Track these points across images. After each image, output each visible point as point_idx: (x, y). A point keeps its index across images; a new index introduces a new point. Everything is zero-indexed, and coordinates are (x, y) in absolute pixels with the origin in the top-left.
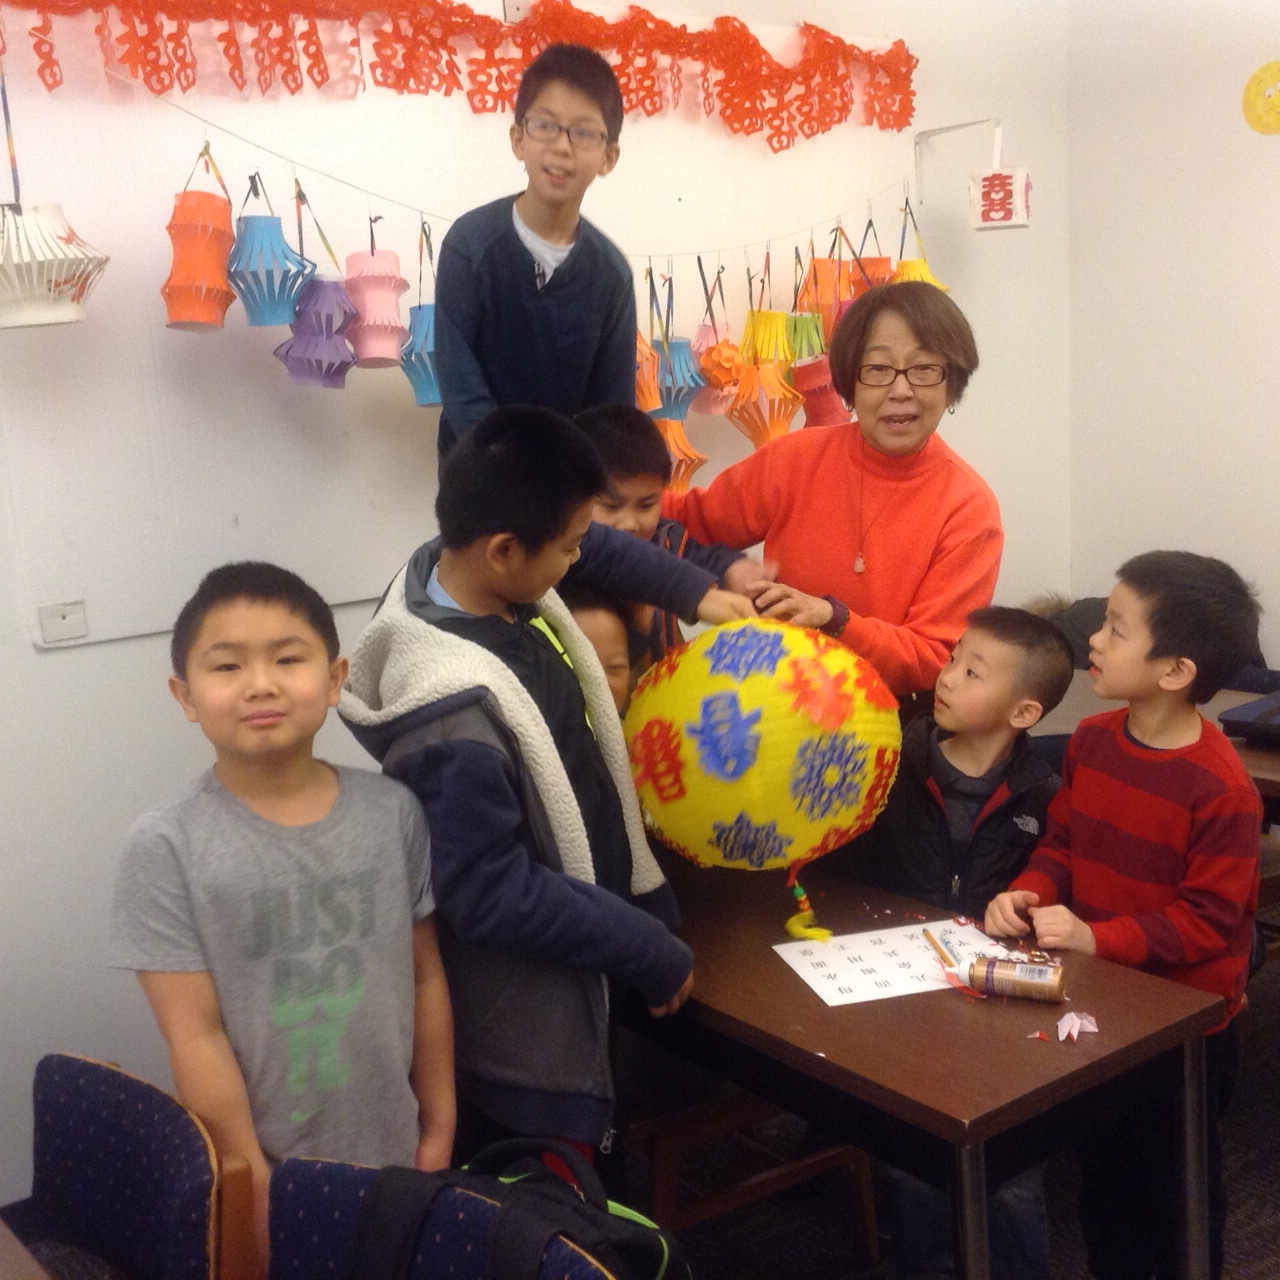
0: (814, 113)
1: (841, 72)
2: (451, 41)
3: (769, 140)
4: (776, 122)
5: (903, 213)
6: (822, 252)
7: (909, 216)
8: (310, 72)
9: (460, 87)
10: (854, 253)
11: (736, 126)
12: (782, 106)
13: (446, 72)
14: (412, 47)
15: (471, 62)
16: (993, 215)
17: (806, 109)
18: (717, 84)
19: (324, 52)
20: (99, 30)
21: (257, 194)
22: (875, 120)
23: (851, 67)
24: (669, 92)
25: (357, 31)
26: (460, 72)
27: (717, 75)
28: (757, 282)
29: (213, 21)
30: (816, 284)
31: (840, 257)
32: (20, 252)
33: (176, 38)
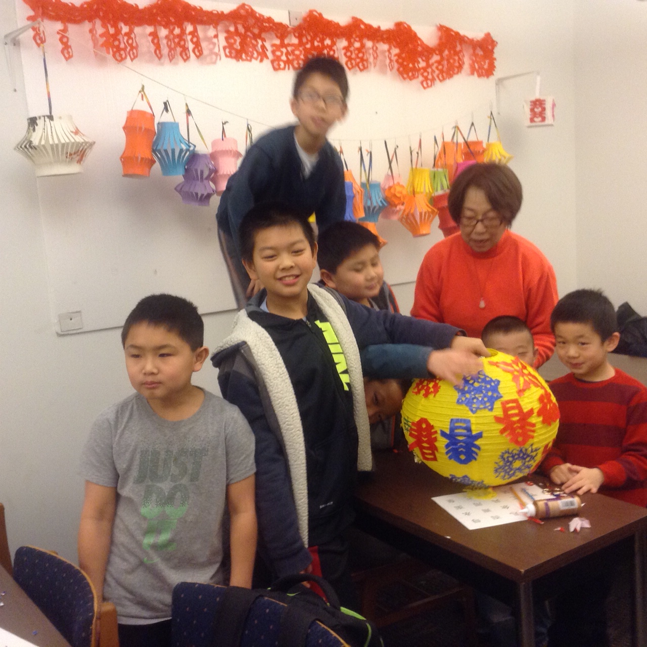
0: (445, 69)
1: (458, 48)
2: (263, 35)
3: (422, 83)
4: (425, 74)
5: (489, 119)
6: (448, 139)
7: (493, 121)
8: (194, 51)
9: (267, 58)
10: (464, 138)
11: (405, 76)
12: (428, 66)
13: (261, 50)
14: (244, 38)
15: (273, 45)
16: (536, 119)
17: (440, 67)
18: (396, 55)
19: (200, 40)
20: (91, 31)
21: (167, 111)
22: (475, 73)
23: (463, 46)
24: (371, 59)
25: (217, 30)
26: (267, 50)
27: (395, 51)
28: (414, 155)
29: (146, 26)
30: (445, 154)
31: (457, 142)
32: (53, 139)
33: (128, 35)
